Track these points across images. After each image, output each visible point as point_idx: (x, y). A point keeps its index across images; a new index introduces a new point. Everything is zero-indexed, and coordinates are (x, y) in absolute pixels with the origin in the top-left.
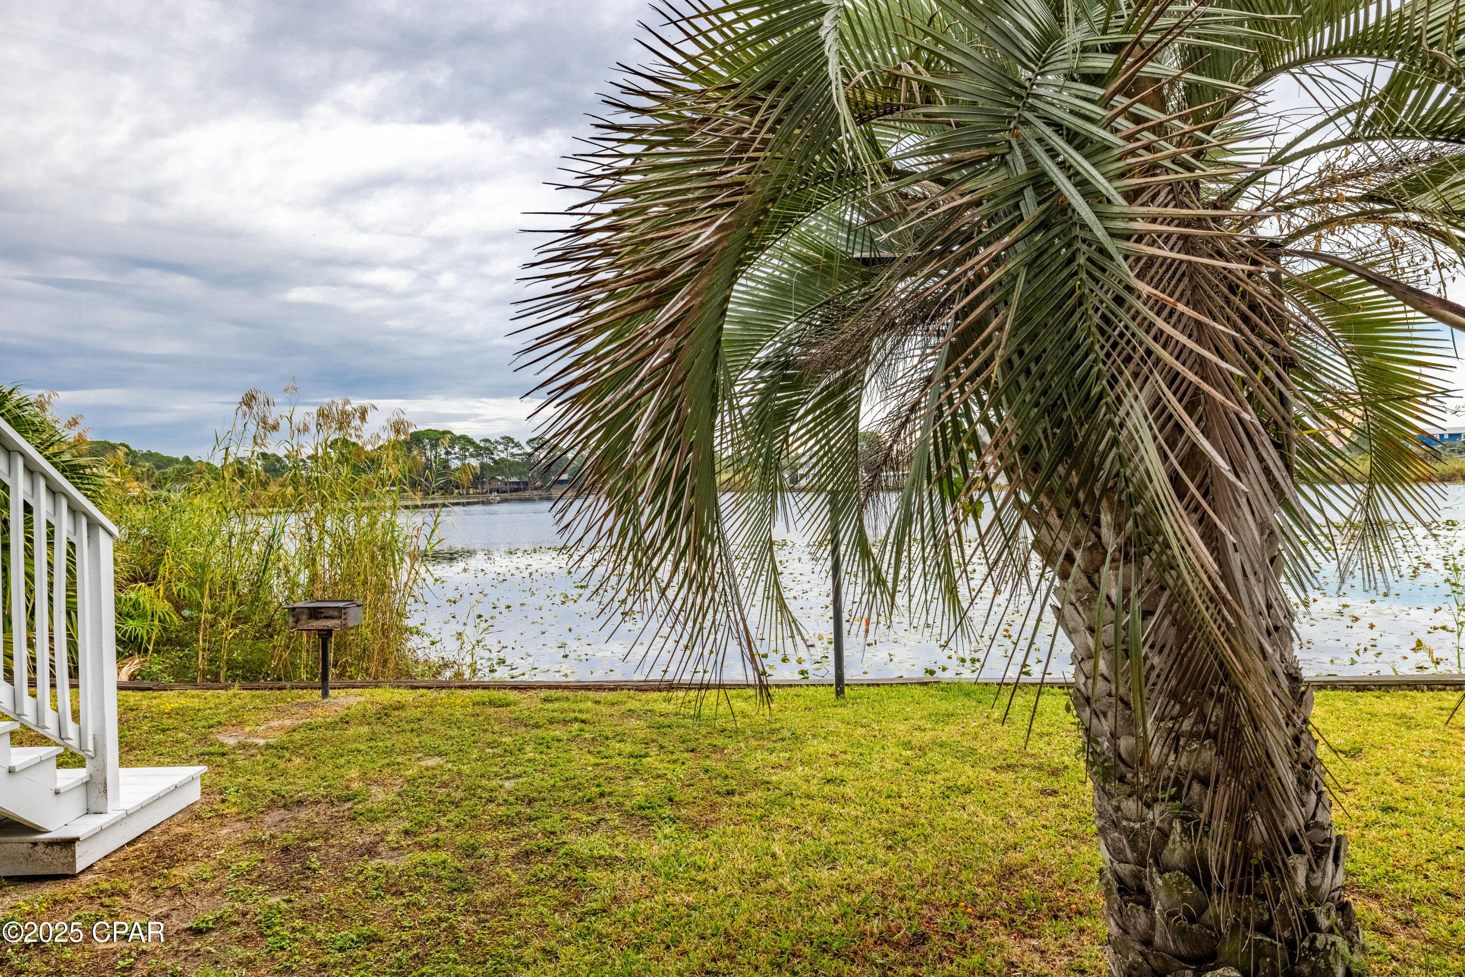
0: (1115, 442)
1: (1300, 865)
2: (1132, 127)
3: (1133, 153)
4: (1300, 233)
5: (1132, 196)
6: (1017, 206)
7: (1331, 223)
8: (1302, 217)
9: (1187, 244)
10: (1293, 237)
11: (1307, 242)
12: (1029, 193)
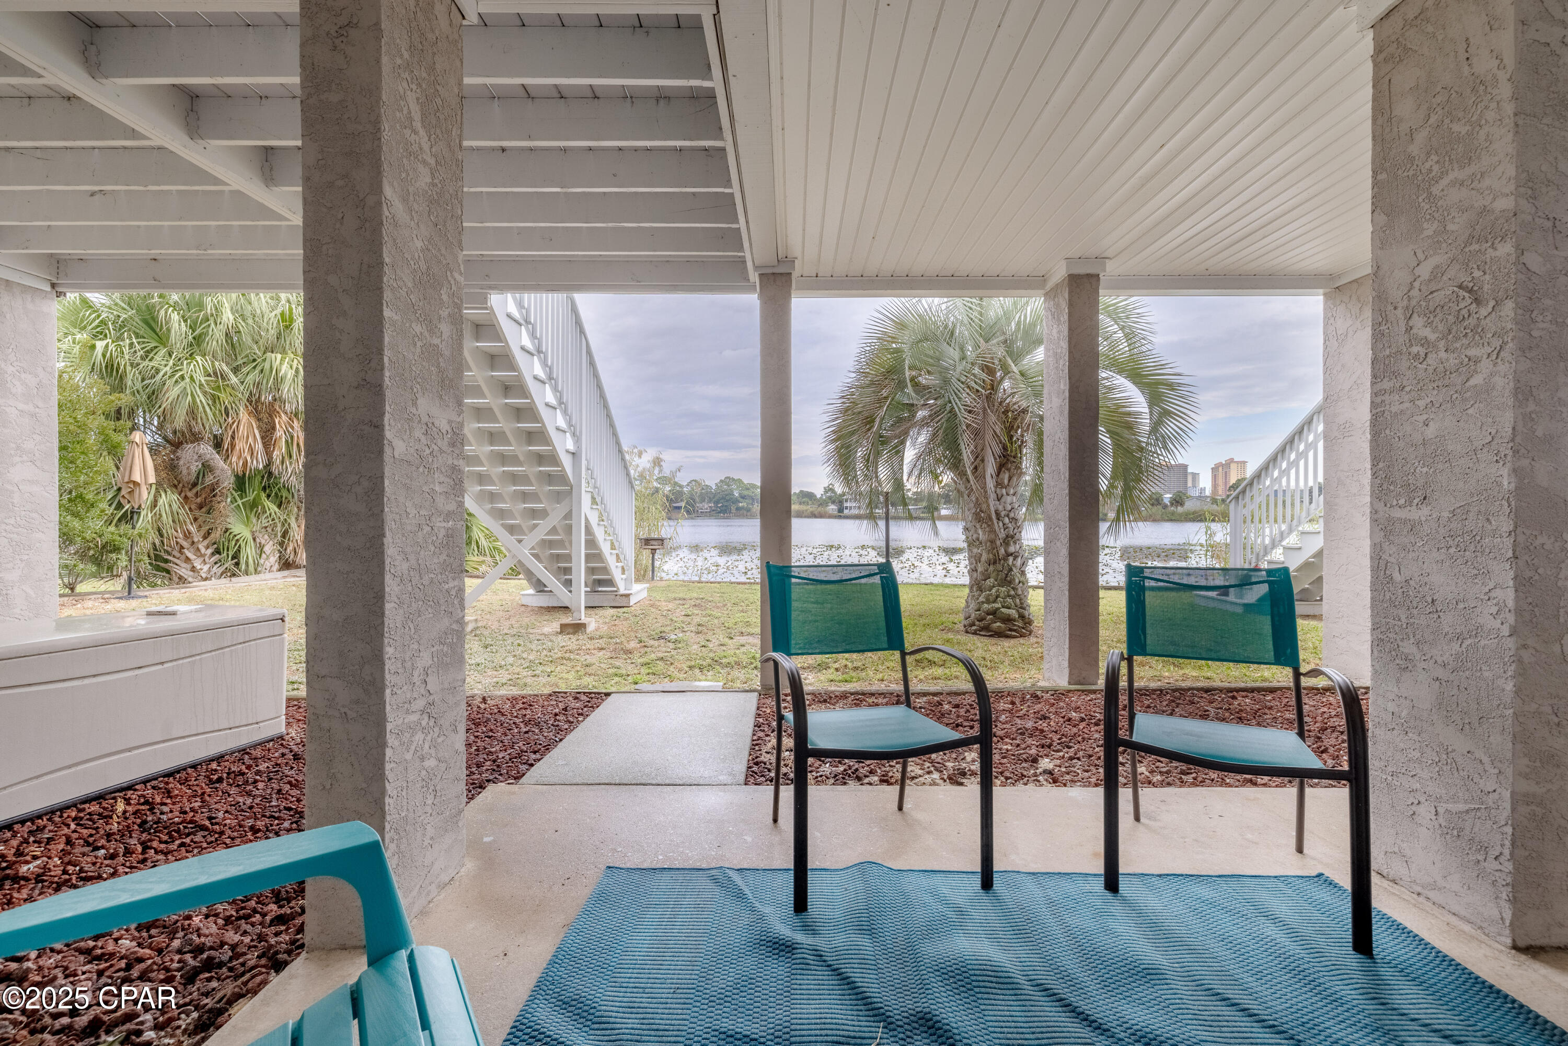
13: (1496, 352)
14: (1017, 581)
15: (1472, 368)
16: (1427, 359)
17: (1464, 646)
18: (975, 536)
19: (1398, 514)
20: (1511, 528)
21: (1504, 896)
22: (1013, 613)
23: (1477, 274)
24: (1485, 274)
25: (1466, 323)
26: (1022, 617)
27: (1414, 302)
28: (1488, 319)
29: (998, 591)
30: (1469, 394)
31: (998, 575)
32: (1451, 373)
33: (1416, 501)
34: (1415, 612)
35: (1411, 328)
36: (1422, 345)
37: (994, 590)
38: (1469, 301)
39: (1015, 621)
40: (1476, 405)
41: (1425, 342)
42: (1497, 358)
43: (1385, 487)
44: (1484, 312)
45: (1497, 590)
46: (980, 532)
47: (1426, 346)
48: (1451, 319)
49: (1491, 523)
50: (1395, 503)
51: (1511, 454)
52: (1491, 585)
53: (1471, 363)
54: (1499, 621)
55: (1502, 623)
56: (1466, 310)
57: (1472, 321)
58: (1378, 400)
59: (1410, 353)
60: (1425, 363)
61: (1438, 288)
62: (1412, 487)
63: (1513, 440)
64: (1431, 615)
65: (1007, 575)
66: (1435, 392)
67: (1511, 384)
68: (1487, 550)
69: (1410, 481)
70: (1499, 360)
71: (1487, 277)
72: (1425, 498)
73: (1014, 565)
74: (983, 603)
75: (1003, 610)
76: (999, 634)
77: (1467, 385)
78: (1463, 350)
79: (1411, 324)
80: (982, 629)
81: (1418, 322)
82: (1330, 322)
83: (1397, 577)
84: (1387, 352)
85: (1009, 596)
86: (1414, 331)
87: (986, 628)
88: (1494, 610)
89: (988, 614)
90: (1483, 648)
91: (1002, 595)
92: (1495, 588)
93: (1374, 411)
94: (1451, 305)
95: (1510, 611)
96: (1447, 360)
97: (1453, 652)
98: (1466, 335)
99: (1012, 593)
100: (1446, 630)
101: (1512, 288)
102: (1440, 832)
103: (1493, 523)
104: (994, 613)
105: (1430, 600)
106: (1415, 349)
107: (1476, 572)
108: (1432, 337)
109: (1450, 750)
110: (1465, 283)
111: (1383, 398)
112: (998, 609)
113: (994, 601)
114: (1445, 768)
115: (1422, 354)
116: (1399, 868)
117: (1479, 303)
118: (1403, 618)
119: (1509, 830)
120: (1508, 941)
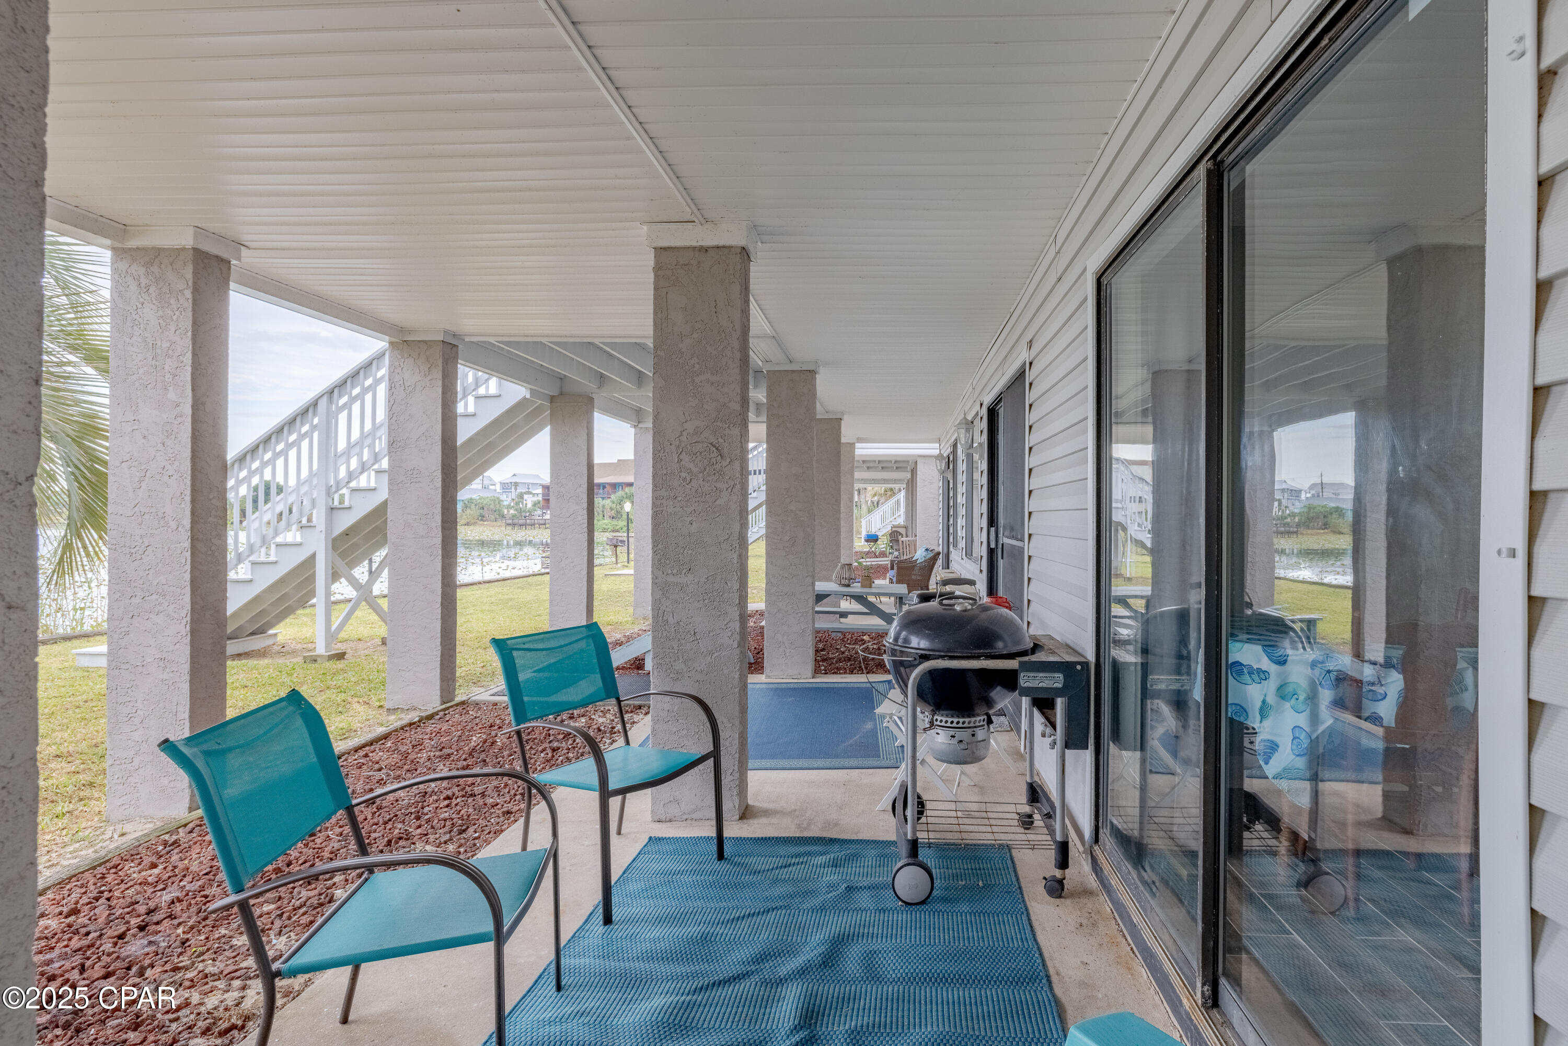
13: (731, 489)
15: (718, 494)
16: (691, 483)
19: (671, 579)
21: (735, 792)
23: (721, 440)
24: (725, 442)
25: (715, 467)
27: (683, 445)
28: (727, 468)
30: (716, 509)
32: (706, 495)
33: (684, 571)
34: (682, 642)
35: (681, 460)
36: (688, 473)
38: (716, 455)
40: (720, 518)
41: (690, 472)
42: (732, 493)
43: (662, 562)
44: (725, 463)
47: (690, 474)
48: (706, 462)
49: (728, 585)
50: (669, 572)
51: (739, 545)
53: (717, 492)
55: (734, 642)
56: (714, 459)
57: (718, 467)
58: (659, 502)
59: (680, 476)
60: (690, 485)
61: (698, 440)
62: (681, 562)
63: (739, 540)
64: (693, 643)
66: (696, 505)
67: (739, 508)
69: (680, 558)
71: (726, 444)
72: (690, 569)
77: (715, 503)
78: (713, 483)
79: (681, 457)
81: (685, 458)
83: (671, 620)
84: (664, 472)
86: (683, 463)
88: (730, 634)
90: (724, 657)
92: (730, 621)
93: (656, 510)
94: (705, 453)
95: (738, 634)
96: (704, 486)
97: (707, 663)
98: (714, 474)
100: (702, 650)
101: (740, 455)
102: (696, 790)
105: (692, 633)
106: (683, 475)
107: (719, 613)
108: (695, 470)
110: (714, 443)
111: (662, 502)
115: (688, 479)
116: (674, 810)
117: (722, 457)
118: (675, 647)
119: (737, 755)
120: (738, 817)
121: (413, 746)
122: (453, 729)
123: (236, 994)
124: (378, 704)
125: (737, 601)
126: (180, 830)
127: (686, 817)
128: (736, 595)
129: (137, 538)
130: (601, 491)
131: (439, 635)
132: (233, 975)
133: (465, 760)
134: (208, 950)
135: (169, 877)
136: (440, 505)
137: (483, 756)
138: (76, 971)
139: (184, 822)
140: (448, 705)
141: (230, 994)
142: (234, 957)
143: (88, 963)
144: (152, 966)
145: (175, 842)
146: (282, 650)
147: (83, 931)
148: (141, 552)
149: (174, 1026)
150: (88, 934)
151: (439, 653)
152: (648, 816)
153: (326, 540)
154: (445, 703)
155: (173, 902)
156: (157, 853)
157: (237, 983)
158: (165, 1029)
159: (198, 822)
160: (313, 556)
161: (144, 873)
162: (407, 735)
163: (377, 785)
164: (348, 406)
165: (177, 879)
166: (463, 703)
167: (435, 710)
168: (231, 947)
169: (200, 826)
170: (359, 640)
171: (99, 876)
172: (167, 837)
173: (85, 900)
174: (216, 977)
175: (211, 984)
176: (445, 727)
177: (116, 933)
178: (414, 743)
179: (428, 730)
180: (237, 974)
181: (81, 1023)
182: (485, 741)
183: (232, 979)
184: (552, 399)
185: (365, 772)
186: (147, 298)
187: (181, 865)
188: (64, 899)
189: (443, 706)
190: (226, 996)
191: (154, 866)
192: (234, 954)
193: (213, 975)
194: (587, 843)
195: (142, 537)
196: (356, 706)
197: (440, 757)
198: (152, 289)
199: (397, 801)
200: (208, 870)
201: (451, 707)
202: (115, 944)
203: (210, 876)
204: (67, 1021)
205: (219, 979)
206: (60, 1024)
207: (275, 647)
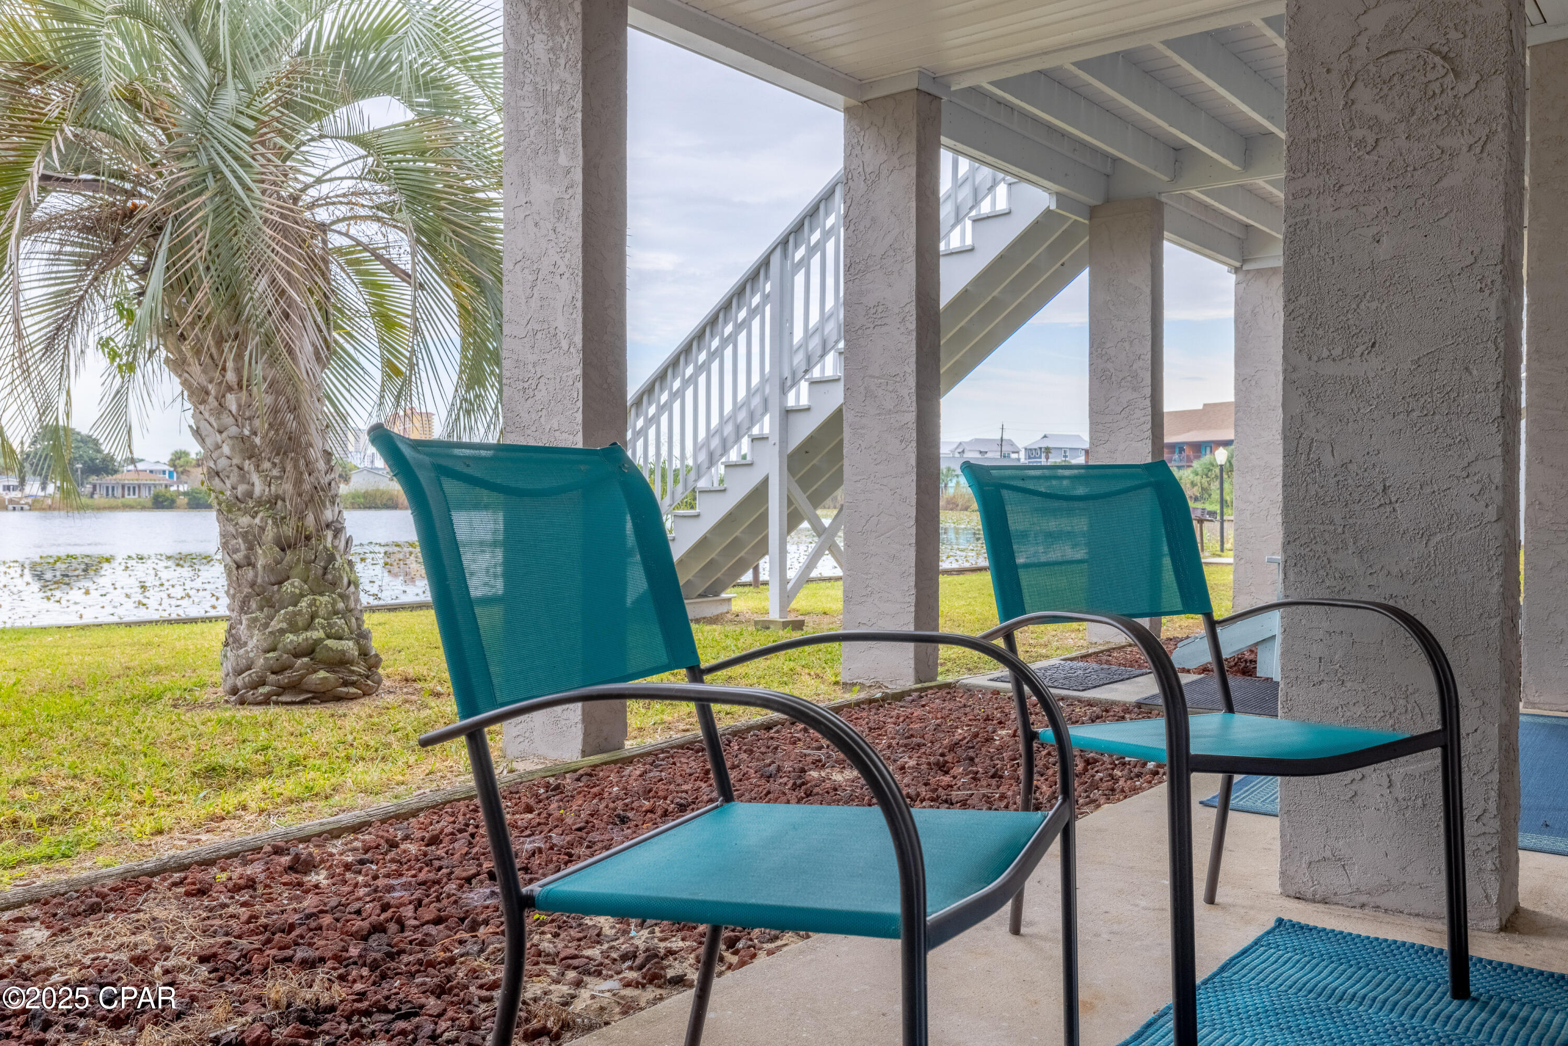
0: (251, 298)
1: (329, 534)
2: (265, 162)
3: (263, 173)
4: (339, 221)
5: (264, 192)
6: (204, 181)
7: (355, 218)
8: (342, 211)
9: (283, 216)
10: (334, 223)
11: (342, 227)
12: (210, 175)
13: (1481, 143)
14: (345, 581)
15: (1447, 163)
16: (1378, 148)
17: (1432, 543)
18: (241, 489)
19: (1329, 369)
20: (1500, 377)
21: (1489, 865)
22: (349, 646)
23: (1453, 35)
24: (1465, 37)
25: (1438, 101)
26: (364, 653)
27: (1358, 66)
28: (1469, 99)
29: (312, 603)
30: (1443, 199)
31: (307, 570)
32: (1415, 169)
33: (1359, 350)
34: (1357, 507)
35: (1353, 102)
36: (1370, 128)
37: (304, 604)
38: (1443, 72)
39: (351, 663)
40: (1452, 215)
41: (1375, 123)
42: (1482, 152)
43: (1308, 331)
44: (1463, 88)
45: (1479, 462)
46: (255, 478)
47: (1376, 129)
48: (1415, 94)
49: (1471, 374)
50: (1325, 353)
51: (1500, 280)
52: (1471, 456)
53: (1446, 157)
54: (1483, 503)
55: (1487, 506)
56: (1438, 84)
57: (1446, 100)
58: (1299, 204)
59: (1350, 139)
60: (1375, 152)
61: (1395, 48)
62: (1354, 330)
63: (1502, 262)
64: (1382, 510)
65: (325, 568)
66: (1391, 194)
67: (1502, 187)
68: (1466, 410)
69: (1351, 322)
70: (1485, 155)
71: (1468, 41)
72: (1373, 345)
73: (335, 547)
74: (282, 632)
75: (329, 642)
76: (323, 696)
77: (1439, 186)
78: (1433, 139)
79: (1352, 95)
80: (283, 689)
81: (1364, 94)
82: (855, 152)
83: (1328, 461)
84: (1314, 135)
85: (336, 613)
86: (1358, 106)
87: (295, 687)
88: (1475, 489)
89: (297, 656)
90: (1460, 542)
91: (322, 612)
92: (1477, 459)
93: (1291, 221)
94: (1415, 73)
95: (1497, 488)
96: (1410, 151)
97: (1416, 555)
98: (1437, 118)
99: (341, 605)
100: (1405, 527)
101: (1503, 60)
102: (1396, 808)
103: (1475, 372)
104: (310, 651)
105: (1380, 488)
106: (1358, 133)
107: (1450, 441)
108: (1387, 117)
109: (1411, 690)
110: (1437, 46)
111: (1306, 201)
112: (318, 642)
113: (309, 626)
114: (1403, 718)
115: (1371, 141)
116: (1333, 879)
117: (1457, 75)
118: (1338, 519)
119: (1495, 777)
120: (1495, 923)
121: (870, 729)
122: (930, 716)
123: (565, 989)
124: (833, 679)
125: (1497, 412)
126: (568, 775)
127: (1364, 899)
128: (1495, 398)
129: (530, 367)
130: (1176, 456)
131: (913, 570)
132: (570, 961)
133: (942, 755)
134: (553, 921)
135: (539, 824)
136: (914, 359)
137: (971, 753)
138: (411, 907)
139: (573, 767)
140: (926, 685)
141: (559, 986)
142: (579, 940)
143: (426, 901)
144: (486, 922)
145: (557, 787)
146: (737, 619)
147: (437, 863)
148: (534, 387)
149: (483, 1006)
150: (440, 868)
151: (912, 600)
152: (1274, 884)
153: (780, 457)
154: (921, 682)
155: (533, 854)
156: (537, 795)
157: (571, 975)
158: (470, 1007)
159: (589, 770)
160: (765, 482)
161: (517, 816)
162: (864, 714)
163: (812, 766)
164: (805, 263)
165: (546, 829)
166: (948, 686)
167: (907, 688)
168: (580, 925)
169: (591, 775)
170: (825, 613)
171: (471, 807)
172: (552, 780)
173: (449, 830)
174: (550, 959)
175: (542, 966)
176: (918, 712)
177: (464, 874)
178: (872, 724)
179: (894, 713)
180: (575, 962)
181: (389, 969)
182: (976, 735)
183: (568, 967)
184: (1093, 212)
185: (799, 749)
186: (538, 27)
187: (557, 814)
188: (431, 824)
189: (919, 686)
190: (553, 987)
191: (529, 809)
192: (581, 935)
193: (548, 955)
194: (1143, 903)
195: (534, 365)
196: (805, 678)
197: (906, 746)
198: (542, 12)
199: (835, 789)
200: (582, 824)
201: (931, 688)
202: (461, 886)
203: (583, 834)
204: (375, 960)
205: (554, 963)
206: (368, 961)
207: (729, 616)
